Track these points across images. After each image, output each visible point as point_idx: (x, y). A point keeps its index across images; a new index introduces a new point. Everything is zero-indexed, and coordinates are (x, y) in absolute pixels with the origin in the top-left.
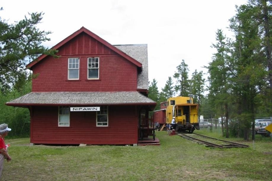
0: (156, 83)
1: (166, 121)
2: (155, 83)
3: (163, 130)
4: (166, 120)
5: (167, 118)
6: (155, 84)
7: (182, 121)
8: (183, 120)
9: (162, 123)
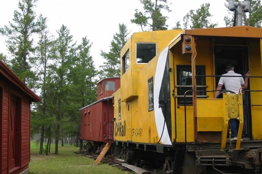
0: (89, 47)
1: (112, 135)
2: (86, 47)
3: (103, 162)
4: (116, 130)
5: (117, 122)
6: (87, 50)
7: (223, 127)
8: (226, 120)
9: (101, 140)
